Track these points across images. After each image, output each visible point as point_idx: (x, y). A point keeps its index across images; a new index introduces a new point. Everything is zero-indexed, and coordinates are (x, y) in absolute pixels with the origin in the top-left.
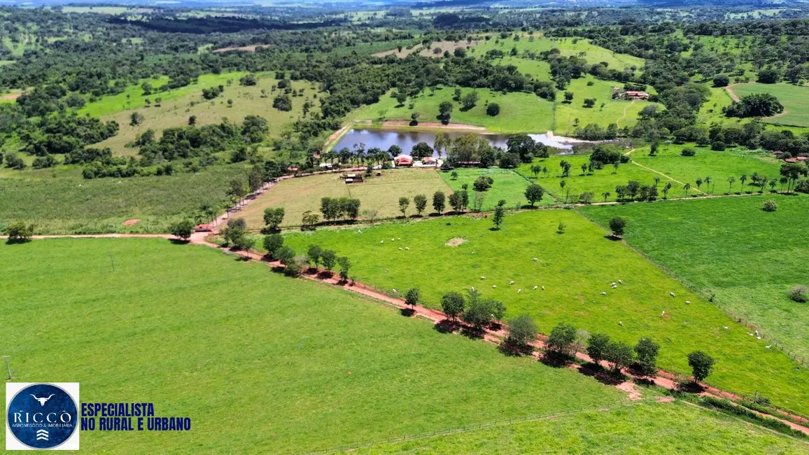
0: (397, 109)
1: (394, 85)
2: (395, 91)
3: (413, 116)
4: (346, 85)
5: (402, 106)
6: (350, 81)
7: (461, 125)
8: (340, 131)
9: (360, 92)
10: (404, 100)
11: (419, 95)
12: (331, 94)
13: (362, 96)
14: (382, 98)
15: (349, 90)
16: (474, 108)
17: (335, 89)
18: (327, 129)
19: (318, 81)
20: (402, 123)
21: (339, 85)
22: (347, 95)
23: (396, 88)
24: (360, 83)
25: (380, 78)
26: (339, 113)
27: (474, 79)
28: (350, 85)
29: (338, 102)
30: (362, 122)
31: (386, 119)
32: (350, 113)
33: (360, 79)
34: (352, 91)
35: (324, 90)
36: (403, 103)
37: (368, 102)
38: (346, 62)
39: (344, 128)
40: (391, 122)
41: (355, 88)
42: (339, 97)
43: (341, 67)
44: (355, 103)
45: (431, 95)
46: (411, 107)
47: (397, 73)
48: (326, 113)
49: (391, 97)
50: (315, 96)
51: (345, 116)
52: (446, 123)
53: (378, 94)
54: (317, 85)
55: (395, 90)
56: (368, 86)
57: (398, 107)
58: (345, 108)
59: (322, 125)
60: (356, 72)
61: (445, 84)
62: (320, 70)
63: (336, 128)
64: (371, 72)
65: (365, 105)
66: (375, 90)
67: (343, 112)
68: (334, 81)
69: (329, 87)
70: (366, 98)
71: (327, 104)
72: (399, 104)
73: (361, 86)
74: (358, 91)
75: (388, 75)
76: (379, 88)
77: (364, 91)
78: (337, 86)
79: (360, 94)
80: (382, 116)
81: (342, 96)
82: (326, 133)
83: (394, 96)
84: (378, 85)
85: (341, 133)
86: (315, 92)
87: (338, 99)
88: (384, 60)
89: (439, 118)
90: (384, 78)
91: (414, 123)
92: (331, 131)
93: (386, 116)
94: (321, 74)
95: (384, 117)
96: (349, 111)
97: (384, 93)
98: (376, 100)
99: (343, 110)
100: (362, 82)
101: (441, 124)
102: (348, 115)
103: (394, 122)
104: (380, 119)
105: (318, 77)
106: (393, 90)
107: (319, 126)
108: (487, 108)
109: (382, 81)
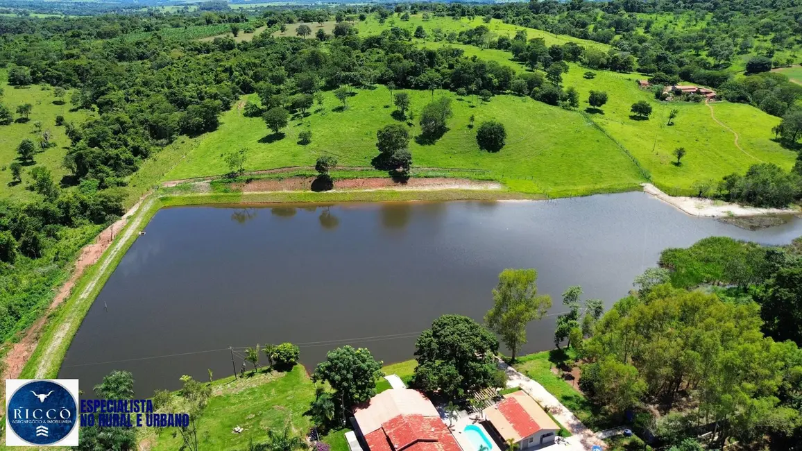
0: (267, 145)
1: (247, 89)
2: (253, 102)
3: (320, 166)
4: (138, 93)
5: (280, 136)
6: (145, 84)
7: (438, 181)
8: (119, 224)
9: (170, 106)
10: (283, 124)
11: (311, 110)
12: (100, 113)
13: (178, 115)
14: (224, 118)
15: (146, 103)
16: (445, 136)
17: (109, 103)
18: (77, 221)
19: (75, 86)
20: (292, 183)
21: (121, 93)
22: (140, 117)
23: (255, 95)
24: (170, 87)
25: (212, 76)
26: (116, 164)
27: (415, 72)
28: (148, 92)
29: (116, 133)
30: (185, 189)
31: (246, 176)
32: (149, 161)
33: (169, 78)
34: (151, 107)
35: (86, 106)
36: (281, 130)
37: (193, 131)
38: (141, 50)
39: (130, 213)
40: (264, 184)
41: (160, 98)
42: (118, 120)
43: (130, 59)
44: (160, 133)
45: (340, 109)
46: (304, 141)
47: (248, 64)
48: (81, 168)
49: (246, 115)
50: (60, 121)
51: (135, 169)
52: (401, 179)
53: (215, 110)
54: (69, 94)
55: (254, 99)
56: (189, 92)
57: (268, 140)
58: (136, 151)
59: (60, 214)
60: (160, 66)
61: (358, 84)
62: (77, 63)
63: (104, 213)
64: (192, 65)
65: (185, 138)
66: (207, 101)
67: (129, 162)
68: (110, 85)
69: (98, 99)
70: (184, 119)
71: (82, 143)
72: (270, 132)
73: (173, 93)
74: (166, 104)
75: (229, 70)
76: (215, 97)
77: (181, 104)
78: (116, 95)
79: (171, 112)
80: (235, 169)
81: (125, 118)
82: (71, 235)
83: (254, 113)
84: (213, 90)
85: (123, 230)
86: (64, 111)
87: (117, 126)
88: (212, 46)
89: (380, 163)
90: (224, 76)
91: (322, 183)
92: (90, 228)
93: (244, 166)
94: (81, 73)
95: (241, 171)
96: (145, 156)
97: (227, 107)
98: (211, 125)
99: (129, 155)
100: (174, 85)
101: (390, 181)
102: (144, 166)
103: (273, 183)
104: (232, 176)
105: (75, 78)
106: (244, 99)
107: (47, 216)
108: (474, 132)
109: (219, 82)
